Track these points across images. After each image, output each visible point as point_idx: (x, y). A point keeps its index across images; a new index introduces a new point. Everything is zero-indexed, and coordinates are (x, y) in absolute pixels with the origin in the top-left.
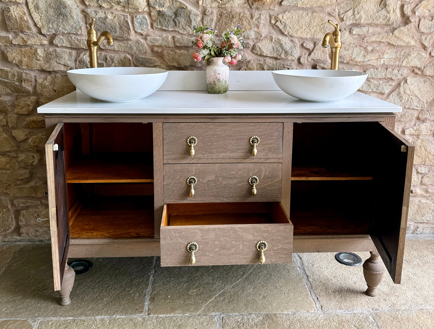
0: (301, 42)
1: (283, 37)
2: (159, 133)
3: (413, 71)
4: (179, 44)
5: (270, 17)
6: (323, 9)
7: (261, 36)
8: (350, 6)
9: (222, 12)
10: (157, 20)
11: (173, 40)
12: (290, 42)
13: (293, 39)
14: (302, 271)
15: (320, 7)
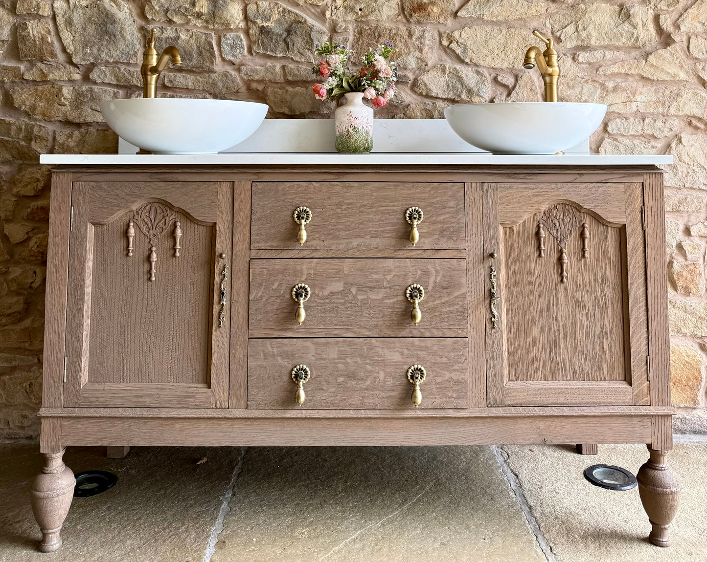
0: (493, 75)
1: (463, 67)
2: (244, 201)
3: (690, 123)
4: (293, 77)
5: (440, 35)
6: (525, 23)
7: (426, 65)
8: (569, 18)
9: (363, 28)
10: (259, 40)
11: (282, 72)
12: (475, 75)
13: (479, 69)
14: (519, 499)
15: (521, 19)
